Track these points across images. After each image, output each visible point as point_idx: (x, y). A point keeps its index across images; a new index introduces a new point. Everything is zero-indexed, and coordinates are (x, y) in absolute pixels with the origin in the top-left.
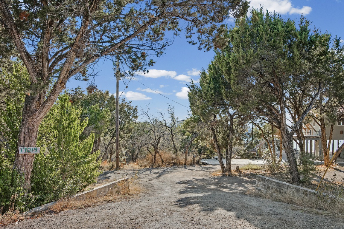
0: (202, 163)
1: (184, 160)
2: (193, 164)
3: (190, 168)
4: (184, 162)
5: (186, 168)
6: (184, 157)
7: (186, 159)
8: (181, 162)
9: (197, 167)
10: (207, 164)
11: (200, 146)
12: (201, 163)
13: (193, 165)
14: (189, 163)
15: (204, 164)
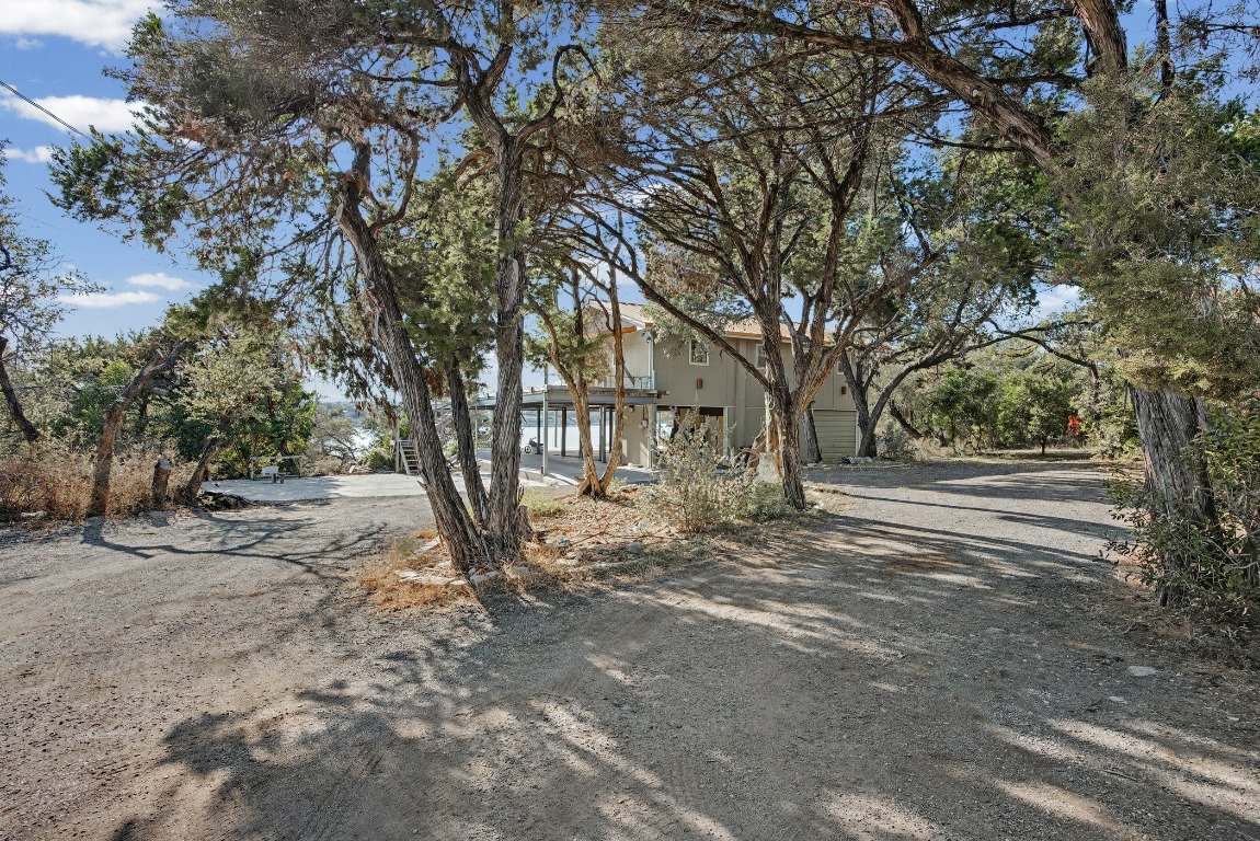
0: (216, 496)
1: (89, 486)
2: (153, 504)
3: (135, 533)
4: (85, 501)
5: (94, 538)
6: (90, 469)
7: (102, 480)
8: (61, 496)
9: (184, 527)
10: (241, 503)
11: (198, 410)
12: (210, 501)
13: (154, 514)
14: (127, 501)
15: (223, 503)
